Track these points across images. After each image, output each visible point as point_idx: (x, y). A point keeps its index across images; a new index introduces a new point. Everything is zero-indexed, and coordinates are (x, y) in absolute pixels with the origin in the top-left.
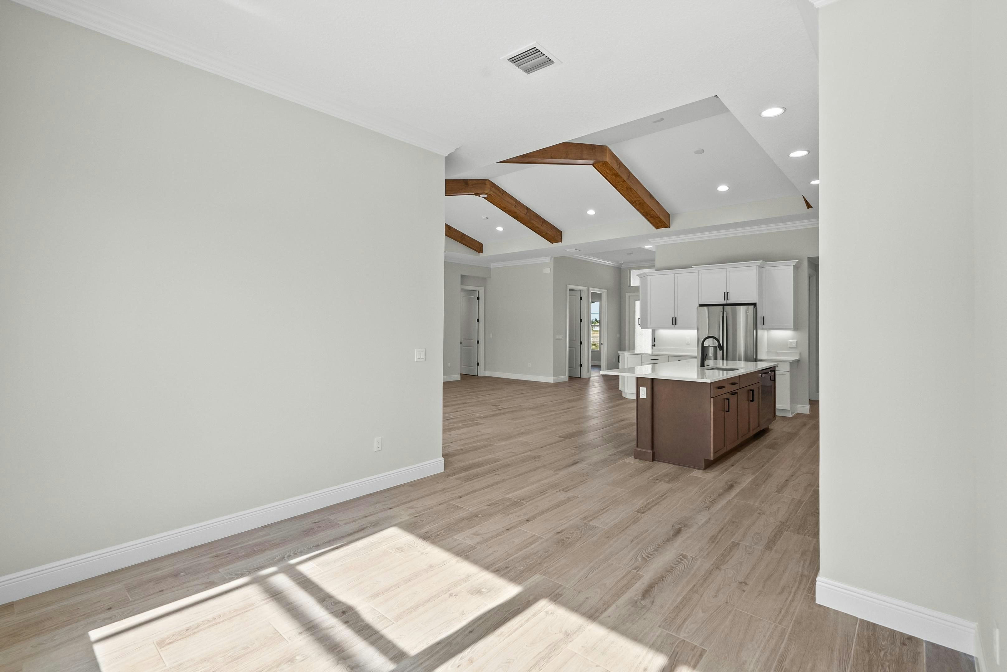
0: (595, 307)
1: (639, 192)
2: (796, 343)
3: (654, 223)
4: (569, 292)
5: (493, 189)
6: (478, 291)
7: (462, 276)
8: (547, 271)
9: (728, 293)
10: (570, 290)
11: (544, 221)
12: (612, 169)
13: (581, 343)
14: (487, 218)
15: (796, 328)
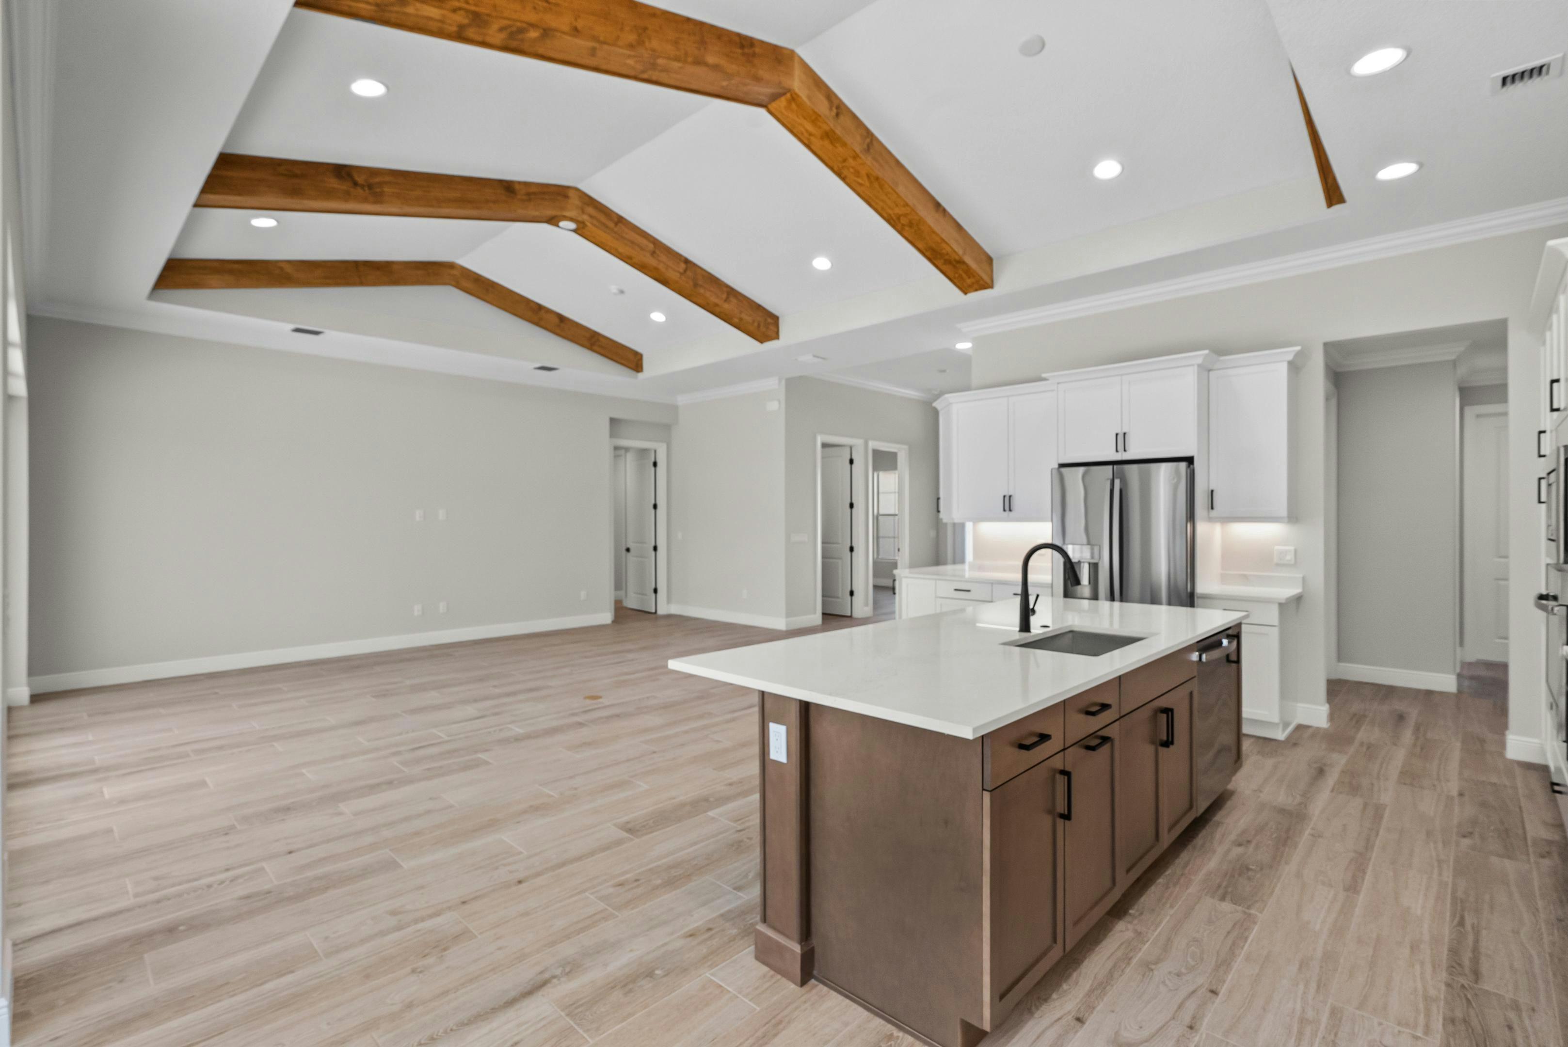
0: (888, 481)
1: (901, 190)
2: (1293, 552)
3: (955, 278)
4: (822, 453)
5: (590, 210)
6: (655, 451)
7: (613, 421)
8: (775, 406)
9: (1125, 434)
10: (825, 446)
11: (731, 293)
12: (815, 118)
13: (852, 549)
14: (622, 292)
15: (1293, 517)
